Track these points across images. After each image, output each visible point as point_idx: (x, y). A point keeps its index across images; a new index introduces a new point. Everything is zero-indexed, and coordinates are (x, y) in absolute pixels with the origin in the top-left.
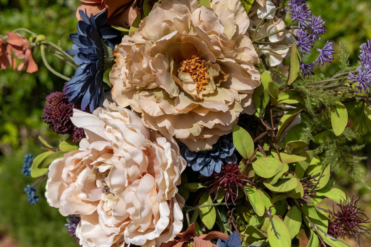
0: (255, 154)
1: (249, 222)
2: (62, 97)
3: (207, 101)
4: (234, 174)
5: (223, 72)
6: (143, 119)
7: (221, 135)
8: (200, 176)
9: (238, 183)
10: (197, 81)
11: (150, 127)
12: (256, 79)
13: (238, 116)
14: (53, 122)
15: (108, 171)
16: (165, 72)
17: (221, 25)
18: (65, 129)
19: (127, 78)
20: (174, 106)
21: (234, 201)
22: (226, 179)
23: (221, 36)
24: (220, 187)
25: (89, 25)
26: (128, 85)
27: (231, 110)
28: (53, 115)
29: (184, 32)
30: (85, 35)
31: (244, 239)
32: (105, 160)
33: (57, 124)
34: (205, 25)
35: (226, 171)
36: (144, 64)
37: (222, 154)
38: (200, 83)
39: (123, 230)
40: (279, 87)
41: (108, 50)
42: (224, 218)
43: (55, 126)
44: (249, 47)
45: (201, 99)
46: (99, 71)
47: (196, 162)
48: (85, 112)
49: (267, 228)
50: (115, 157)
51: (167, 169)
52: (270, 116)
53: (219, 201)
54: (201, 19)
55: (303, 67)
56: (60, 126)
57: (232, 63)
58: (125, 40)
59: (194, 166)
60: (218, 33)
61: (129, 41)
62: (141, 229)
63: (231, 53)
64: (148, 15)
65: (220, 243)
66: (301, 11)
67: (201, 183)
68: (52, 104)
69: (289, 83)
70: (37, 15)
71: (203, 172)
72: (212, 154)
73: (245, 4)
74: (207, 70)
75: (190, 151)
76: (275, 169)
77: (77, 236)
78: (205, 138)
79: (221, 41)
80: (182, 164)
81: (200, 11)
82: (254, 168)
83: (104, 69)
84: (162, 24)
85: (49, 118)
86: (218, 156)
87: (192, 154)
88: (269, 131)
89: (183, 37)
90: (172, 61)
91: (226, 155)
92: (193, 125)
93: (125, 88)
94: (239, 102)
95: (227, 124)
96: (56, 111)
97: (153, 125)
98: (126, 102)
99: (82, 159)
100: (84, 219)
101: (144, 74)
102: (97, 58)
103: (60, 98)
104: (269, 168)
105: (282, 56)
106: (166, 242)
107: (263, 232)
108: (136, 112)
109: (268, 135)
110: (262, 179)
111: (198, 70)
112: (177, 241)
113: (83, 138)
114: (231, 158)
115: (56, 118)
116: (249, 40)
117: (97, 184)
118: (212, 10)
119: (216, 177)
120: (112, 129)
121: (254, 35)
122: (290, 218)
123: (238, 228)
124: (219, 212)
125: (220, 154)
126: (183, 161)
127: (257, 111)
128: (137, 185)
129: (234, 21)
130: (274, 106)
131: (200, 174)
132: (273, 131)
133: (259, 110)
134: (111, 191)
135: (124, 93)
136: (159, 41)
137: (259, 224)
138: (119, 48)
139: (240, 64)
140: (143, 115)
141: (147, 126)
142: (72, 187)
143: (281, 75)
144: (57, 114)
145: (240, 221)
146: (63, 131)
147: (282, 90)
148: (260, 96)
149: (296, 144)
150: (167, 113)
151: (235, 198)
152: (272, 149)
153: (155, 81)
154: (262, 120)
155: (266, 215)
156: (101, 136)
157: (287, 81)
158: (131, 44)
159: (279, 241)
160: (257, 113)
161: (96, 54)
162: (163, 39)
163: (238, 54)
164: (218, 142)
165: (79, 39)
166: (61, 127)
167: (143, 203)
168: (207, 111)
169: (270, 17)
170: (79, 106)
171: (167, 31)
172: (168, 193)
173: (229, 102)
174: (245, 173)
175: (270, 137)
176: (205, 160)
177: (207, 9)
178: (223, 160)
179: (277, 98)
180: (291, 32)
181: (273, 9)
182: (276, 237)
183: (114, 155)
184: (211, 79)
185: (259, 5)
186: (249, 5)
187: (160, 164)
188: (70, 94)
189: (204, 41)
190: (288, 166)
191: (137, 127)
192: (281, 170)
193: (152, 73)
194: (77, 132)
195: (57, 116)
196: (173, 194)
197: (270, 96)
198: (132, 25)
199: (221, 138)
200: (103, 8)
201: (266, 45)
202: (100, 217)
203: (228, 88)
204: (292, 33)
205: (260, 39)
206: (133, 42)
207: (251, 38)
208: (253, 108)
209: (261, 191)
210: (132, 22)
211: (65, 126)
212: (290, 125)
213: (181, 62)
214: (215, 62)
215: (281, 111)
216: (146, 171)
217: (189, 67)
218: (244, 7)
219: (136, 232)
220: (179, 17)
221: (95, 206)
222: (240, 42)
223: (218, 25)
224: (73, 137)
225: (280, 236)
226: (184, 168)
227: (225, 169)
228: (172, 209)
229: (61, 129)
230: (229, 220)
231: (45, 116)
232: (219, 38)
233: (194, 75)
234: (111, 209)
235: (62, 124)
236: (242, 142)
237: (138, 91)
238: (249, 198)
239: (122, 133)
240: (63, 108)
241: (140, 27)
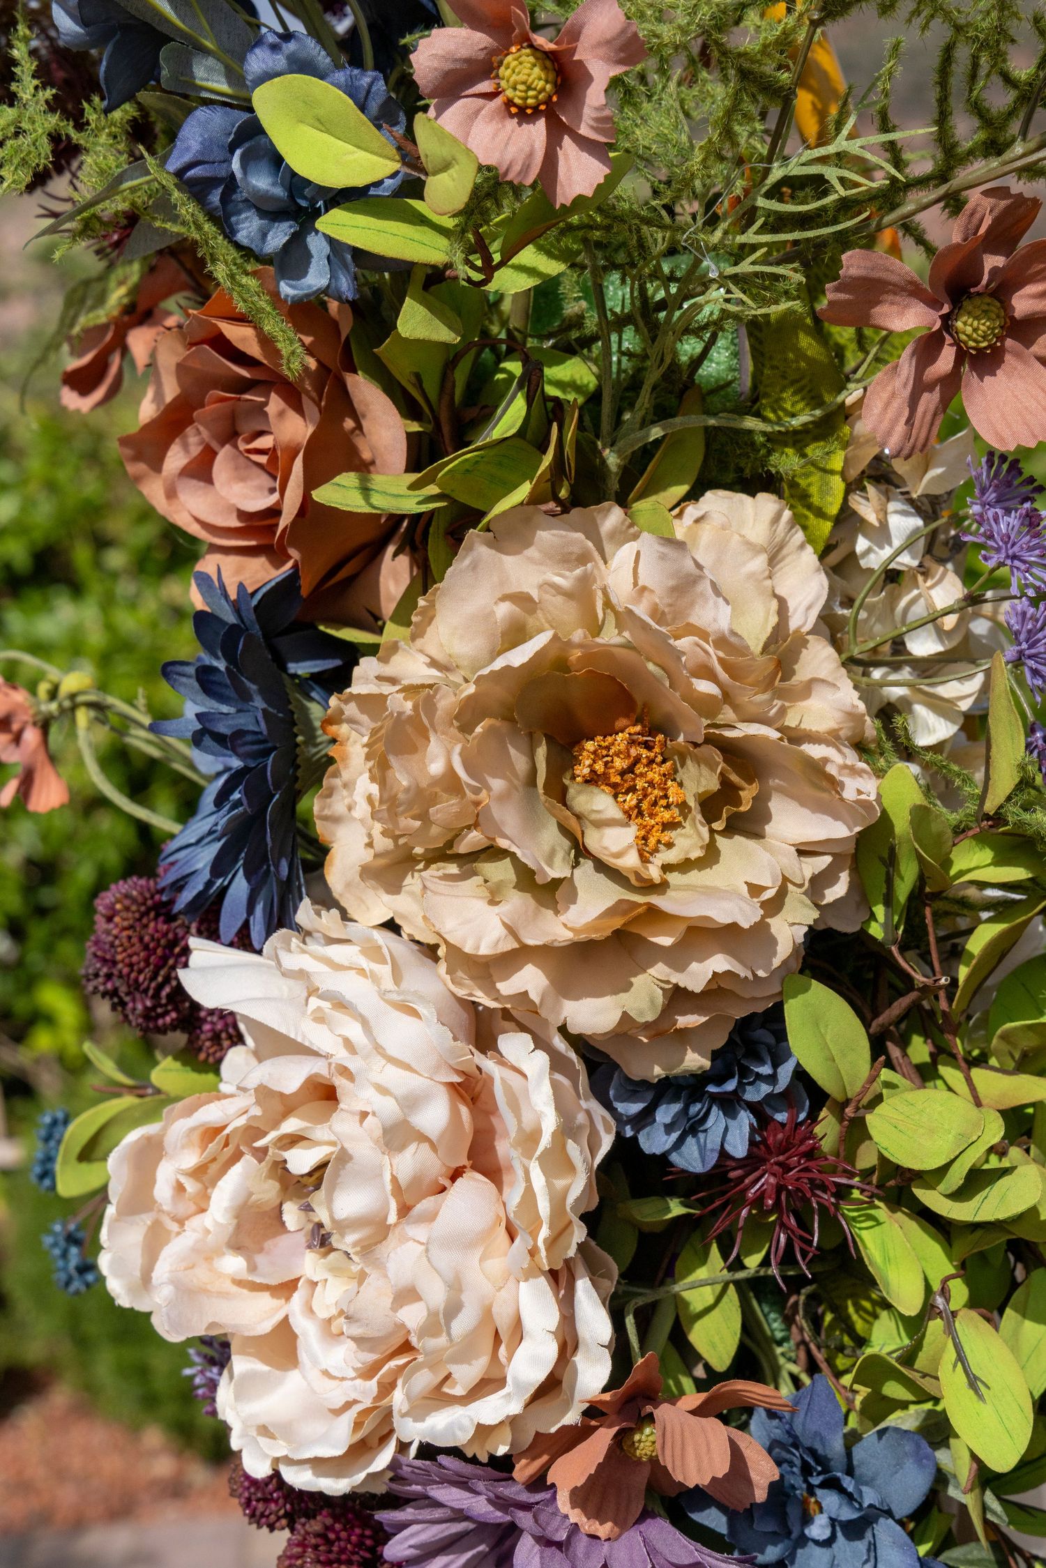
0: (872, 1079)
1: (870, 1335)
2: (152, 897)
3: (679, 888)
4: (799, 1161)
5: (734, 778)
6: (442, 967)
7: (739, 1013)
8: (671, 1173)
9: (819, 1192)
10: (640, 814)
11: (471, 995)
12: (863, 797)
13: (801, 939)
14: (123, 989)
15: (322, 1166)
16: (517, 789)
17: (721, 600)
18: (166, 1013)
19: (374, 815)
20: (557, 912)
21: (804, 1259)
22: (772, 1180)
23: (721, 642)
24: (750, 1212)
25: (233, 626)
26: (383, 843)
27: (772, 916)
28: (120, 966)
29: (578, 635)
30: (221, 665)
31: (853, 1401)
32: (307, 1128)
33: (138, 996)
34: (656, 604)
35: (767, 1147)
36: (432, 761)
37: (751, 1084)
38: (653, 822)
39: (387, 1388)
40: (955, 823)
41: (312, 716)
42: (775, 1325)
43: (131, 1005)
44: (830, 679)
45: (657, 880)
46: (277, 796)
47: (654, 1121)
48: (238, 948)
49: (936, 1360)
50: (344, 1115)
51: (538, 1153)
52: (927, 934)
53: (753, 1262)
54: (641, 583)
55: (1040, 742)
56: (149, 1003)
57: (766, 739)
58: (365, 676)
59: (648, 1134)
60: (709, 630)
61: (380, 678)
62: (455, 1383)
63: (760, 704)
64: (442, 579)
65: (763, 1423)
66: (1019, 532)
67: (679, 1197)
68: (117, 926)
69: (990, 806)
70: (133, 604)
71: (680, 1155)
72: (712, 1089)
73: (806, 517)
74: (676, 771)
75: (628, 1080)
76: (953, 1132)
77: (221, 1416)
78: (681, 1029)
79: (720, 660)
80: (600, 1128)
81: (638, 553)
82: (872, 1132)
83: (297, 786)
84: (495, 608)
85: (109, 977)
86: (735, 1092)
87: (635, 1092)
88: (925, 989)
89: (577, 653)
90: (540, 745)
91: (765, 1089)
92: (633, 980)
93: (371, 852)
94: (800, 886)
95: (761, 973)
96: (129, 951)
97: (481, 988)
98: (379, 906)
99: (225, 1127)
100: (243, 1353)
101: (434, 800)
102: (270, 745)
103: (146, 899)
104: (932, 1131)
105: (959, 703)
106: (553, 1430)
107: (925, 1376)
108: (418, 942)
109: (922, 1007)
110: (908, 1175)
111: (642, 775)
112: (593, 1423)
113: (234, 1044)
114: (786, 1099)
115: (133, 975)
116: (830, 650)
117: (285, 1217)
118: (680, 545)
119: (733, 1175)
120: (327, 1011)
121: (848, 633)
122: (1024, 1316)
123: (830, 1362)
124: (755, 1303)
125: (740, 1084)
126: (603, 1118)
127: (873, 916)
128: (431, 1217)
129: (768, 583)
130: (936, 896)
131: (672, 1165)
132: (940, 987)
133: (880, 910)
134: (335, 1245)
135: (367, 872)
136: (486, 671)
137: (907, 1341)
138: (343, 706)
139: (800, 745)
140: (441, 952)
141: (461, 993)
142: (194, 1230)
143: (959, 775)
144: (135, 959)
145: (837, 1333)
146: (160, 1022)
147: (963, 831)
148: (881, 859)
149: (1031, 1034)
150: (531, 942)
151: (807, 1248)
152: (942, 1057)
153: (476, 825)
154: (894, 949)
155: (928, 1310)
156: (292, 1036)
157: (982, 798)
158: (386, 689)
159: (986, 1410)
160: (873, 924)
161: (265, 732)
162: (498, 664)
163: (787, 704)
164: (731, 1041)
165: (198, 680)
166: (154, 1008)
167: (455, 1286)
168: (682, 928)
169: (907, 561)
170: (213, 926)
171: (515, 635)
172: (552, 1243)
173: (764, 889)
174: (842, 1154)
175: (932, 1014)
176: (685, 1110)
177: (663, 545)
178: (754, 1108)
179: (947, 863)
180: (989, 614)
181: (917, 530)
182: (971, 1392)
183: (342, 1106)
184: (692, 803)
185: (862, 521)
186: (821, 521)
187: (513, 1134)
188: (179, 885)
189: (656, 664)
190: (1001, 1121)
191: (422, 999)
192: (975, 1138)
193: (465, 794)
194: (213, 1023)
195: (136, 968)
196: (568, 1247)
197: (920, 859)
198: (392, 619)
199: (744, 1025)
200: (283, 563)
201: (896, 667)
202: (301, 1343)
203: (758, 835)
204: (993, 619)
205: (871, 645)
206: (393, 681)
207: (836, 644)
208: (858, 905)
209: (906, 1219)
210: (393, 606)
211: (166, 1005)
212: (1005, 962)
213: (573, 746)
214: (700, 740)
215: (965, 912)
216: (463, 1161)
217: (606, 763)
218: (804, 528)
219: (438, 1397)
220: (558, 580)
221: (283, 1301)
222: (796, 661)
223: (706, 600)
224: (200, 1043)
225: (988, 1388)
226: (606, 1143)
227: (764, 1141)
228: (567, 1304)
229: (153, 1014)
230: (794, 1329)
231: (91, 971)
232: (711, 650)
233: (627, 793)
234: (341, 1312)
235: (156, 995)
236: (823, 1036)
237: (420, 861)
238: (861, 1248)
239: (365, 1023)
240: (156, 935)
241: (417, 625)
